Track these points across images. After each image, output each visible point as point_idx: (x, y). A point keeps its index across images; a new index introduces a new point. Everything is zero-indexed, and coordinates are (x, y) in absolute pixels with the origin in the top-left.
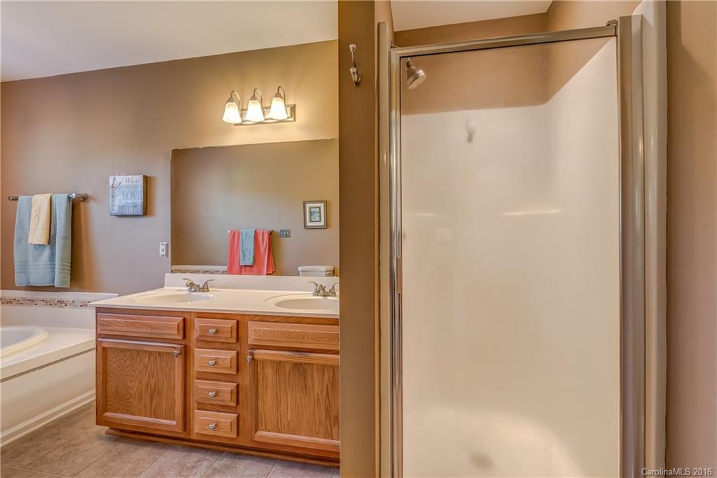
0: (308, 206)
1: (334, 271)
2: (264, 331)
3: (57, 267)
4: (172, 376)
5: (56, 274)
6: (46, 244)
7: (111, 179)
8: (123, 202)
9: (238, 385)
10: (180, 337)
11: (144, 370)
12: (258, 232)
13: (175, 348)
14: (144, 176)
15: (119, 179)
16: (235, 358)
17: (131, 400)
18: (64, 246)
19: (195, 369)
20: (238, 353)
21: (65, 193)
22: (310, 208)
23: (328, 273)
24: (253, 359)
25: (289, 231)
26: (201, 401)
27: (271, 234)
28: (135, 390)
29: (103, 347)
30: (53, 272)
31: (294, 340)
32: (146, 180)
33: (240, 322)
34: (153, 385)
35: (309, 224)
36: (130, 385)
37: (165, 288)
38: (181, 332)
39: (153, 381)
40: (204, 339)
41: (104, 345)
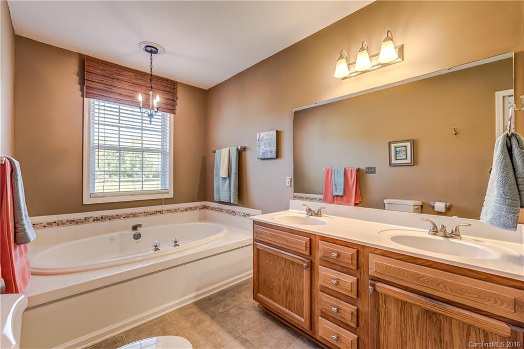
0: (393, 146)
1: (422, 206)
2: (387, 266)
3: (232, 191)
4: (301, 283)
5: (232, 196)
6: (227, 177)
7: (258, 135)
8: (265, 149)
9: (358, 309)
10: (307, 253)
11: (282, 272)
12: (347, 169)
13: (304, 261)
14: (277, 131)
15: (262, 134)
16: (356, 284)
17: (273, 291)
18: (235, 178)
19: (319, 283)
20: (358, 280)
21: (235, 146)
22: (396, 148)
23: (416, 207)
24: (374, 290)
25: (374, 168)
26: (324, 311)
27: (358, 170)
28: (276, 284)
29: (257, 249)
30: (230, 194)
31: (425, 285)
32: (278, 133)
33: (361, 252)
34: (288, 285)
35: (393, 162)
36: (273, 279)
37: (290, 210)
38: (308, 249)
39: (288, 282)
40: (326, 259)
41: (258, 247)
